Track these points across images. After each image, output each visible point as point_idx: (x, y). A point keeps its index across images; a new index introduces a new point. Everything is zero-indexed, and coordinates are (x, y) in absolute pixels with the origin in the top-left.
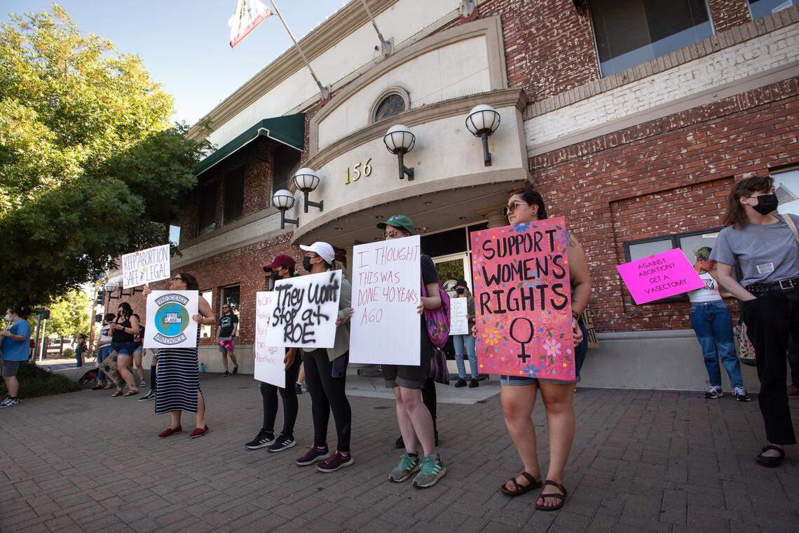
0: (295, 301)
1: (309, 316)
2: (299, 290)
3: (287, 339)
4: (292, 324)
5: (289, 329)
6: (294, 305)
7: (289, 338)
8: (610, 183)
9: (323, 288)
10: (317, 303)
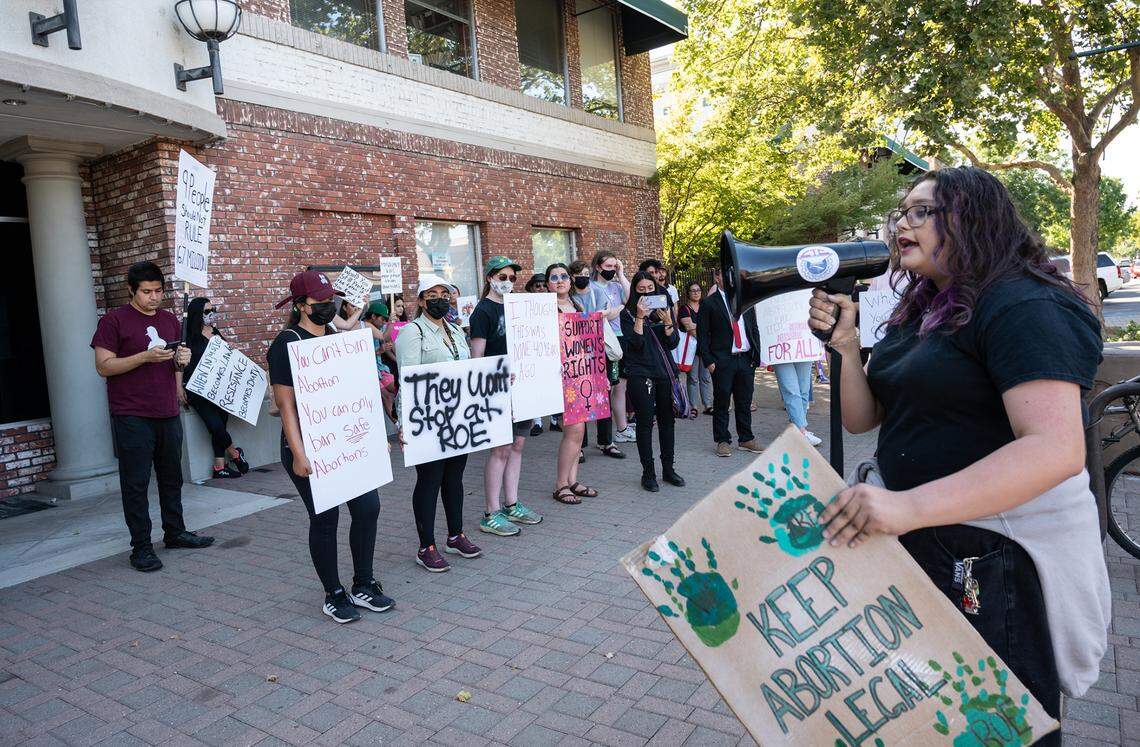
0: (447, 395)
1: (475, 413)
2: (453, 380)
3: (446, 447)
4: (450, 427)
5: (447, 434)
6: (446, 401)
7: (450, 445)
8: (301, 183)
9: (489, 377)
10: (483, 395)
